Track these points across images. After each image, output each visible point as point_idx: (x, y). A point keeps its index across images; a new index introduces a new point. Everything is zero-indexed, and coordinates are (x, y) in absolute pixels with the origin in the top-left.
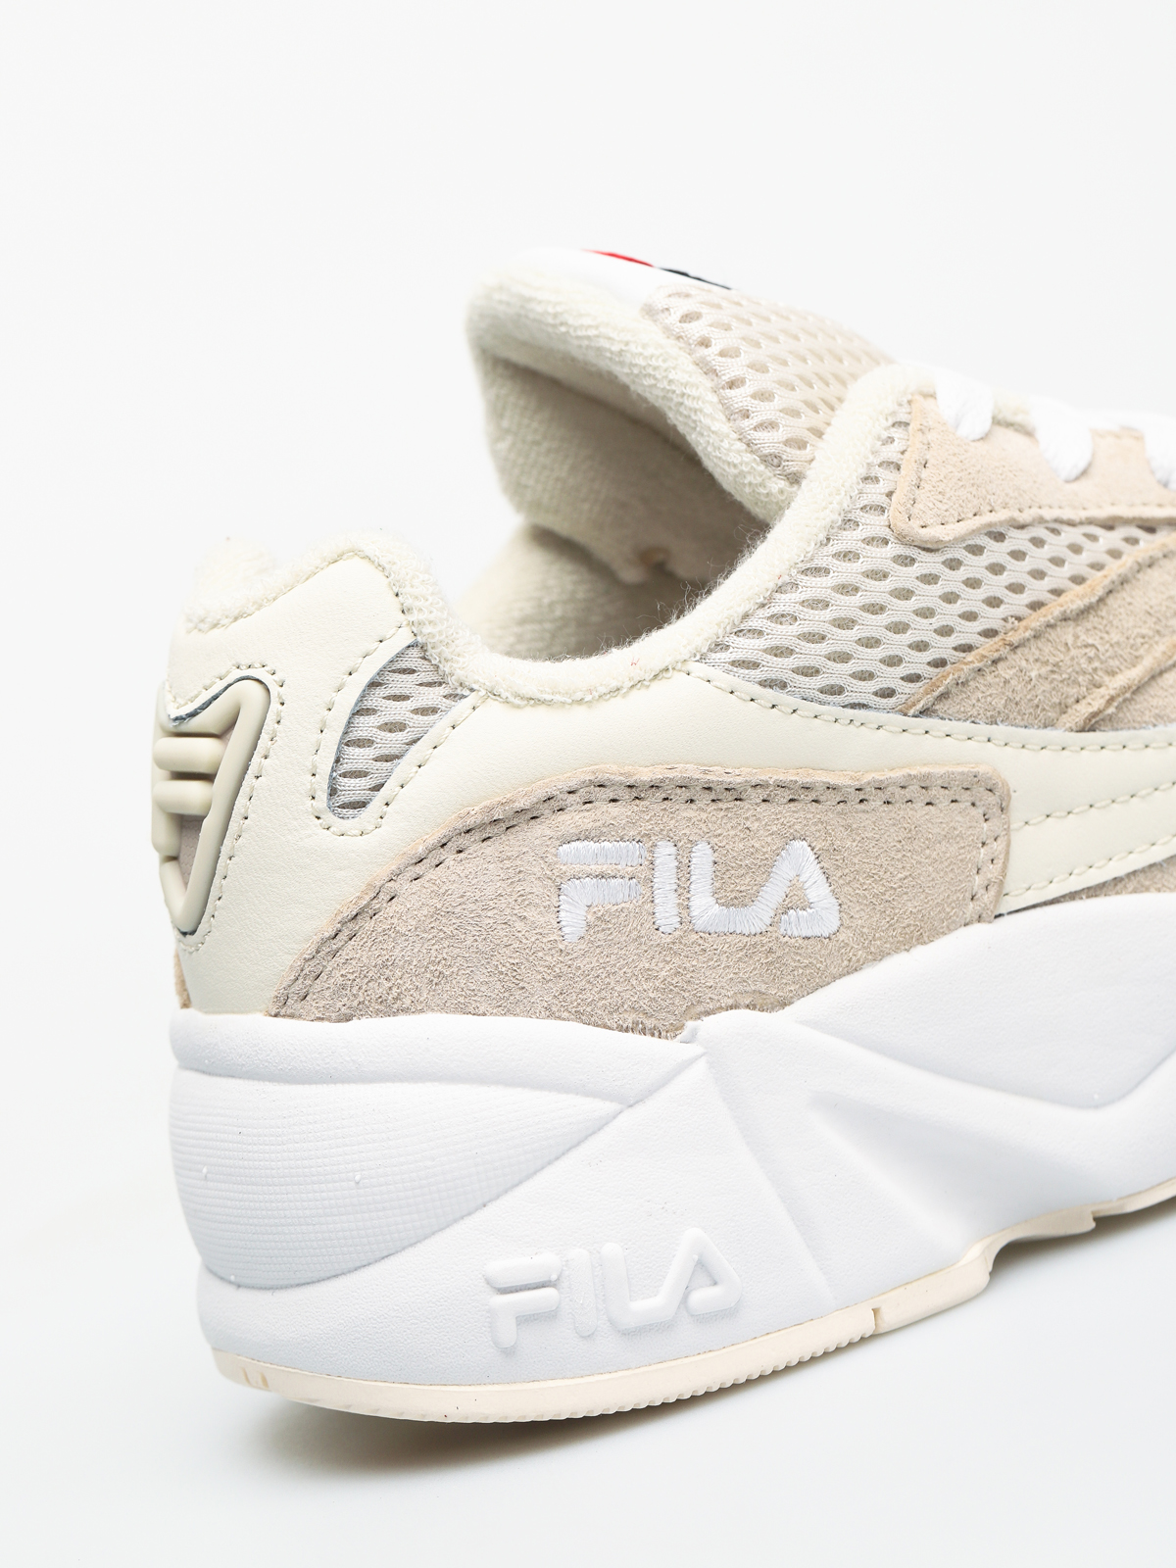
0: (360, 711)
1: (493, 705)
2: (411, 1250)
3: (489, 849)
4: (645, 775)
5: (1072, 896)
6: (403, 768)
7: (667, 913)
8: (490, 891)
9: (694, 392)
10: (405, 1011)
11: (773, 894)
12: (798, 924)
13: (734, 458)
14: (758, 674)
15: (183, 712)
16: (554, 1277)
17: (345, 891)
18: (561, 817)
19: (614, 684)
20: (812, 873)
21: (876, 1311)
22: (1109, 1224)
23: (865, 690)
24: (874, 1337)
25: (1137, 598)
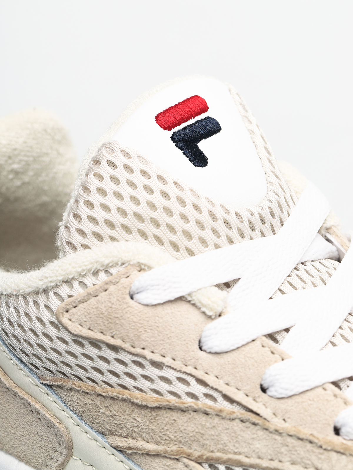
25: (182, 420)
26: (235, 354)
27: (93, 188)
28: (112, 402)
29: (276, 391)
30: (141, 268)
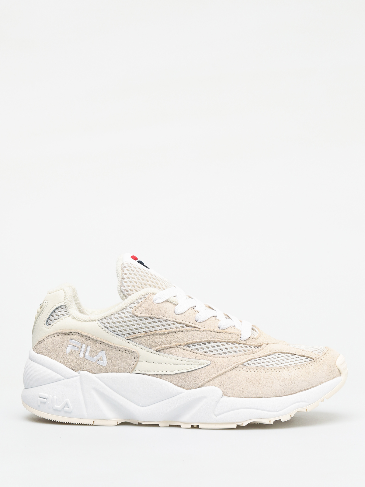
0: (54, 312)
1: (71, 317)
2: (34, 388)
3: (62, 337)
6: (56, 321)
7: (82, 354)
8: (59, 342)
11: (97, 357)
12: (100, 363)
14: (105, 325)
16: (46, 398)
17: (43, 336)
18: (72, 336)
19: (85, 320)
20: (104, 356)
21: (94, 421)
22: (140, 425)
23: (120, 333)
24: (92, 425)
25: (176, 335)
26: (186, 314)
27: (125, 278)
28: (153, 336)
29: (200, 320)
30: (154, 294)
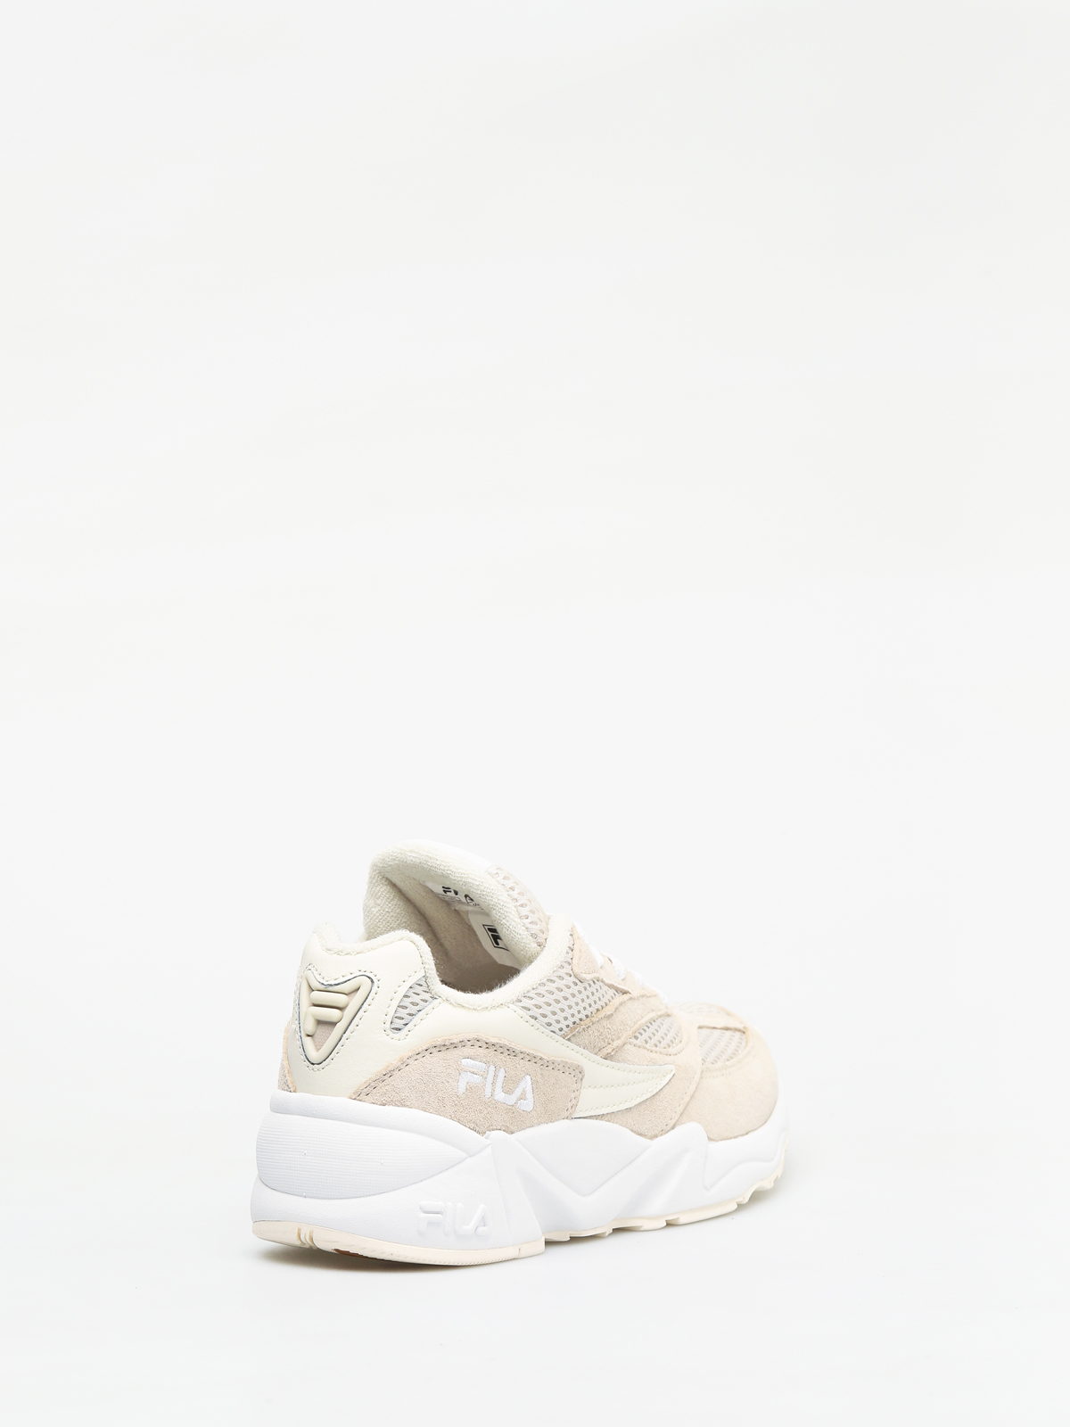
0: (406, 996)
1: (447, 1004)
2: (394, 1192)
3: (440, 1055)
4: (494, 1040)
5: (591, 1117)
6: (416, 1019)
7: (488, 1094)
8: (438, 1070)
9: (509, 906)
10: (405, 1106)
11: (518, 1092)
12: (522, 1105)
13: (521, 932)
14: (530, 1013)
15: (333, 983)
17: (392, 1059)
18: (465, 1049)
20: (529, 1089)
23: (556, 1027)
